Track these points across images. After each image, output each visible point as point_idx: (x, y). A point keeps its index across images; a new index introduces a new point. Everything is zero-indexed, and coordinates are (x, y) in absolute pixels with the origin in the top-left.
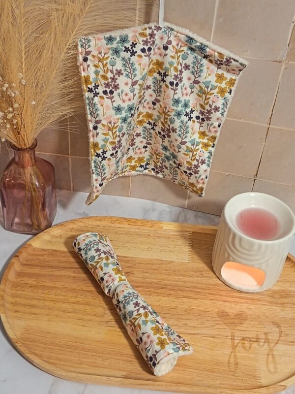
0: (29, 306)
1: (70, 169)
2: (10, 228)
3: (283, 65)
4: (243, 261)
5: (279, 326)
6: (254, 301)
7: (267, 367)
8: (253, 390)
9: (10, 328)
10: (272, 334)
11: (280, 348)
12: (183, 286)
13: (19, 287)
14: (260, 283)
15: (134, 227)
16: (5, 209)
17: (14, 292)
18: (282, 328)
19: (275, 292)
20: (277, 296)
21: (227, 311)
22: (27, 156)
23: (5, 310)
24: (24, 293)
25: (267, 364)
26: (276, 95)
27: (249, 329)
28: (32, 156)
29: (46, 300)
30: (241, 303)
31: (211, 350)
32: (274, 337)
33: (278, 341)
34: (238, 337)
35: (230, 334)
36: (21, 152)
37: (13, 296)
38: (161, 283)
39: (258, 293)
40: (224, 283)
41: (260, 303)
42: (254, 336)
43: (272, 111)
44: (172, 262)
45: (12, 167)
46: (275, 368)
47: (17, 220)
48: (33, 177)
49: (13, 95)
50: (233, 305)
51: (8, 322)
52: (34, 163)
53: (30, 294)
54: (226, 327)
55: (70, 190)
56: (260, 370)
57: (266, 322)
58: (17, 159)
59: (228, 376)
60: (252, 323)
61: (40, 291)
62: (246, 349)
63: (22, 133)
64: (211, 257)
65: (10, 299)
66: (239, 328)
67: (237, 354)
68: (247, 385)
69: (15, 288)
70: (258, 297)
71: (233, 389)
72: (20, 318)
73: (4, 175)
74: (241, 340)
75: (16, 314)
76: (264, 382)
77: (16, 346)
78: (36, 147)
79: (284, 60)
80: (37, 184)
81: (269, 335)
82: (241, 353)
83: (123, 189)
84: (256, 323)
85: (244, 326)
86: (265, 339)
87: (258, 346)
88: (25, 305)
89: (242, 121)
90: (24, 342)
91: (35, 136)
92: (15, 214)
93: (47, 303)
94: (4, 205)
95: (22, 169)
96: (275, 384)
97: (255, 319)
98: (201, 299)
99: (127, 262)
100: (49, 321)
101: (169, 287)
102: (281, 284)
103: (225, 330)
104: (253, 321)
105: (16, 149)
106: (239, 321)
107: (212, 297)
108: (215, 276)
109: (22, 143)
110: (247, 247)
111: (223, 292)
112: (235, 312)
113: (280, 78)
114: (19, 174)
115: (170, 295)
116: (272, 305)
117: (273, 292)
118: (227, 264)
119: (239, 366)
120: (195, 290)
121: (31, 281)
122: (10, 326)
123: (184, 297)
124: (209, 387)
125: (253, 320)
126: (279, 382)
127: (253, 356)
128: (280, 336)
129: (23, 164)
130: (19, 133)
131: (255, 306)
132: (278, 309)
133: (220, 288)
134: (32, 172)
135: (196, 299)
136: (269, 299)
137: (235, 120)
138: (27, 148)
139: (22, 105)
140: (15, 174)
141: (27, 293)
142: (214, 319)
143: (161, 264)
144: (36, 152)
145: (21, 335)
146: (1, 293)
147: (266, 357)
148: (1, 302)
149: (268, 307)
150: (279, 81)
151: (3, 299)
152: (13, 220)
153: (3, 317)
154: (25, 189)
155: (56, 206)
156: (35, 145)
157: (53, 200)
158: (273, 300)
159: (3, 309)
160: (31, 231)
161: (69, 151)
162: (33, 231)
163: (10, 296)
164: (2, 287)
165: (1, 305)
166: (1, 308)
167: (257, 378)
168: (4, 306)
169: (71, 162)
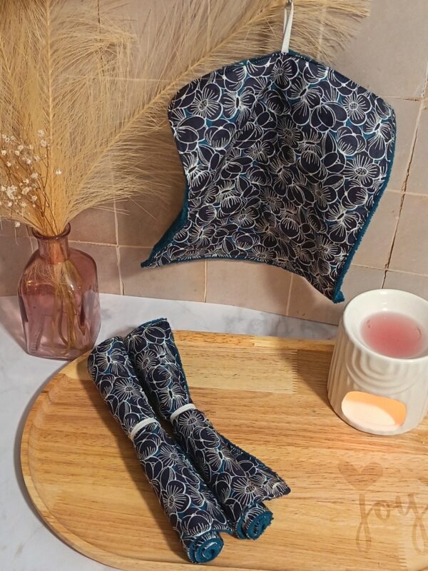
0: (64, 463)
1: (119, 264)
2: (34, 352)
3: (422, 105)
4: (374, 390)
6: (390, 447)
9: (39, 497)
10: (419, 496)
12: (288, 430)
13: (50, 437)
14: (400, 421)
15: (214, 345)
16: (27, 325)
17: (42, 444)
19: (421, 434)
20: (424, 440)
21: (352, 463)
22: (55, 247)
23: (30, 470)
24: (56, 445)
26: (412, 147)
27: (385, 490)
28: (64, 247)
29: (88, 455)
30: (373, 451)
31: (331, 520)
32: (422, 499)
34: (369, 501)
35: (357, 497)
36: (47, 241)
37: (42, 450)
38: (253, 425)
39: (397, 436)
40: (347, 422)
41: (400, 450)
42: (393, 499)
43: (408, 171)
45: (36, 263)
47: (44, 340)
48: (65, 275)
50: (361, 454)
51: (36, 488)
52: (66, 257)
53: (66, 446)
54: (351, 487)
55: (119, 294)
56: (403, 548)
57: (409, 478)
58: (42, 252)
59: (356, 559)
60: (389, 479)
61: (80, 442)
63: (47, 213)
64: (326, 385)
65: (37, 454)
66: (371, 488)
69: (45, 438)
70: (398, 441)
72: (52, 482)
73: (24, 275)
75: (47, 476)
76: (411, 565)
77: (48, 522)
78: (70, 234)
79: (422, 96)
80: (72, 286)
82: (374, 524)
83: (195, 290)
84: (395, 479)
85: (377, 485)
88: (58, 463)
90: (59, 516)
91: (69, 220)
92: (42, 331)
93: (90, 459)
94: (25, 318)
95: (49, 266)
97: (394, 473)
98: (314, 447)
99: (204, 395)
100: (94, 484)
101: (266, 431)
103: (351, 492)
104: (391, 477)
105: (40, 238)
107: (330, 443)
108: (332, 413)
109: (48, 228)
110: (379, 370)
111: (345, 435)
112: (364, 465)
113: (417, 124)
114: (46, 272)
115: (269, 442)
116: (419, 452)
117: (419, 435)
118: (349, 394)
119: (372, 543)
120: (304, 434)
121: (68, 428)
122: (38, 493)
123: (289, 445)
125: (392, 475)
127: (392, 528)
129: (50, 258)
130: (43, 214)
131: (392, 454)
133: (342, 431)
134: (64, 269)
135: (307, 447)
136: (413, 445)
138: (56, 236)
140: (40, 272)
141: (61, 445)
142: (333, 475)
143: (254, 397)
144: (69, 241)
145: (55, 505)
146: (24, 446)
147: (411, 529)
148: (23, 459)
149: (412, 456)
150: (416, 128)
151: (27, 454)
152: (39, 339)
153: (27, 479)
154: (54, 294)
155: (99, 317)
156: (67, 232)
157: (94, 310)
158: (418, 445)
159: (27, 468)
160: (65, 354)
161: (115, 238)
162: (67, 355)
163: (37, 449)
164: (25, 437)
165: (25, 463)
166: (24, 467)
167: (401, 560)
168: (28, 464)
169: (119, 254)
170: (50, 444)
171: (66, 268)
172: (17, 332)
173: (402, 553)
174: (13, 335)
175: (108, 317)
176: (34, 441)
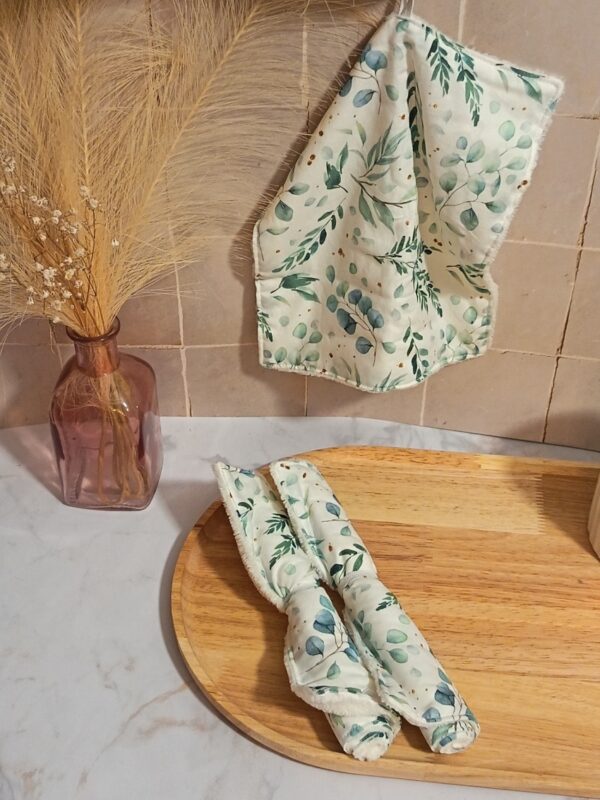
1: (184, 373)
2: (74, 501)
9: (200, 666)
12: (534, 583)
13: (208, 587)
16: (63, 463)
17: (198, 595)
22: (100, 352)
23: (185, 630)
24: (219, 597)
36: (89, 344)
37: (199, 603)
38: (486, 576)
44: (506, 534)
45: (74, 377)
47: (86, 483)
48: (116, 393)
49: (74, 231)
51: (195, 654)
52: (115, 366)
53: (231, 599)
55: (185, 416)
58: (81, 359)
63: (90, 306)
65: (193, 610)
69: (202, 587)
75: (209, 638)
77: (214, 700)
78: (119, 334)
83: (292, 401)
90: (227, 692)
91: (116, 311)
92: (83, 472)
94: (60, 454)
95: (92, 379)
99: (415, 535)
101: (505, 584)
105: (79, 340)
109: (91, 327)
114: (88, 389)
115: (509, 599)
122: (199, 661)
129: (94, 369)
130: (83, 307)
134: (114, 385)
138: (102, 337)
139: (90, 251)
140: (80, 390)
141: (224, 598)
143: (484, 539)
145: (221, 678)
146: (175, 597)
148: (175, 615)
151: (180, 608)
152: (79, 483)
153: (183, 643)
154: (100, 419)
156: (113, 333)
159: (183, 628)
161: (180, 336)
163: (192, 603)
164: (176, 585)
165: (178, 620)
166: (178, 627)
168: (183, 622)
169: (184, 358)
170: (211, 596)
171: (116, 381)
172: (46, 474)
174: (41, 479)
175: (173, 446)
176: (188, 592)
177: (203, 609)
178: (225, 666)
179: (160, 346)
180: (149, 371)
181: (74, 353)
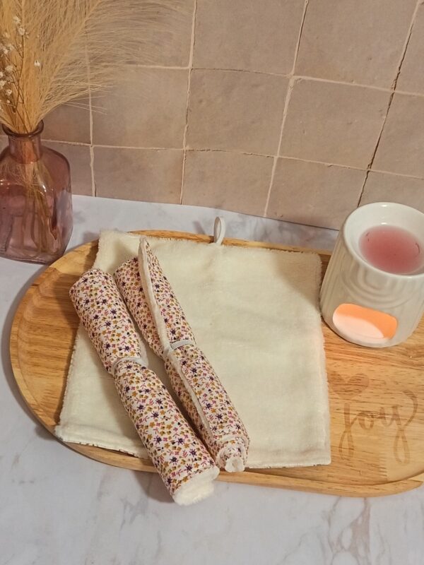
0: (55, 357)
1: (92, 164)
2: (4, 253)
4: (367, 303)
5: (413, 397)
6: (377, 359)
7: (396, 454)
8: (374, 487)
9: (28, 389)
10: (402, 408)
11: (415, 428)
13: (39, 331)
14: (388, 334)
17: (31, 337)
18: (418, 400)
19: (409, 349)
20: (412, 354)
21: (339, 373)
23: (19, 363)
24: (47, 339)
25: (395, 449)
26: (406, 43)
27: (371, 401)
28: (36, 145)
30: (360, 362)
32: (405, 412)
33: (412, 417)
34: (354, 410)
35: (342, 406)
36: (18, 139)
37: (31, 343)
39: (386, 349)
40: (337, 333)
41: (388, 363)
42: (378, 410)
43: (400, 68)
45: (6, 162)
46: (407, 455)
48: (38, 176)
49: (6, 52)
50: (349, 365)
51: (25, 381)
52: (39, 157)
53: (56, 340)
54: (337, 396)
55: (91, 196)
56: (384, 458)
57: (394, 390)
58: (13, 149)
59: (339, 465)
60: (374, 391)
62: (366, 429)
63: (20, 108)
65: (26, 347)
66: (356, 398)
67: (353, 435)
68: (367, 478)
69: (34, 331)
70: (384, 354)
71: (346, 484)
72: (41, 375)
74: (360, 415)
75: (37, 369)
76: (390, 475)
77: (37, 415)
78: (43, 132)
80: (44, 187)
81: (399, 408)
82: (358, 433)
83: (171, 192)
84: (381, 391)
85: (363, 396)
86: (395, 415)
87: (383, 424)
88: (47, 357)
89: (354, 84)
90: (47, 409)
91: (42, 117)
92: (10, 233)
95: (20, 165)
96: (406, 479)
97: (380, 385)
102: (417, 336)
103: (338, 401)
104: (375, 388)
105: (11, 135)
106: (357, 387)
108: (323, 323)
109: (21, 125)
111: (335, 346)
112: (351, 376)
113: (413, 19)
114: (17, 171)
116: (406, 366)
117: (407, 348)
118: (342, 306)
119: (354, 452)
122: (27, 386)
124: (312, 479)
125: (378, 387)
126: (413, 476)
128: (415, 411)
129: (21, 157)
130: (14, 110)
131: (379, 366)
132: (414, 372)
133: (331, 341)
134: (36, 169)
136: (400, 358)
137: (343, 83)
138: (28, 134)
139: (19, 67)
140: (11, 171)
141: (51, 339)
144: (42, 140)
145: (43, 398)
146: (13, 338)
147: (394, 439)
148: (12, 351)
149: (399, 369)
150: (412, 23)
151: (16, 347)
152: (8, 240)
153: (16, 372)
154: (25, 196)
155: (72, 220)
156: (40, 128)
157: (67, 212)
158: (406, 359)
159: (17, 361)
160: (35, 257)
161: (90, 137)
162: (37, 258)
163: (26, 343)
164: (14, 329)
165: (14, 355)
166: (14, 361)
167: (382, 470)
168: (17, 357)
169: (92, 153)
170: (41, 337)
171: (38, 168)
173: (383, 463)
176: (24, 334)
177: (33, 348)
178: (47, 390)
179: (75, 143)
180: (65, 162)
181: (8, 145)
